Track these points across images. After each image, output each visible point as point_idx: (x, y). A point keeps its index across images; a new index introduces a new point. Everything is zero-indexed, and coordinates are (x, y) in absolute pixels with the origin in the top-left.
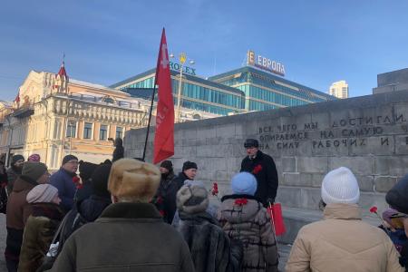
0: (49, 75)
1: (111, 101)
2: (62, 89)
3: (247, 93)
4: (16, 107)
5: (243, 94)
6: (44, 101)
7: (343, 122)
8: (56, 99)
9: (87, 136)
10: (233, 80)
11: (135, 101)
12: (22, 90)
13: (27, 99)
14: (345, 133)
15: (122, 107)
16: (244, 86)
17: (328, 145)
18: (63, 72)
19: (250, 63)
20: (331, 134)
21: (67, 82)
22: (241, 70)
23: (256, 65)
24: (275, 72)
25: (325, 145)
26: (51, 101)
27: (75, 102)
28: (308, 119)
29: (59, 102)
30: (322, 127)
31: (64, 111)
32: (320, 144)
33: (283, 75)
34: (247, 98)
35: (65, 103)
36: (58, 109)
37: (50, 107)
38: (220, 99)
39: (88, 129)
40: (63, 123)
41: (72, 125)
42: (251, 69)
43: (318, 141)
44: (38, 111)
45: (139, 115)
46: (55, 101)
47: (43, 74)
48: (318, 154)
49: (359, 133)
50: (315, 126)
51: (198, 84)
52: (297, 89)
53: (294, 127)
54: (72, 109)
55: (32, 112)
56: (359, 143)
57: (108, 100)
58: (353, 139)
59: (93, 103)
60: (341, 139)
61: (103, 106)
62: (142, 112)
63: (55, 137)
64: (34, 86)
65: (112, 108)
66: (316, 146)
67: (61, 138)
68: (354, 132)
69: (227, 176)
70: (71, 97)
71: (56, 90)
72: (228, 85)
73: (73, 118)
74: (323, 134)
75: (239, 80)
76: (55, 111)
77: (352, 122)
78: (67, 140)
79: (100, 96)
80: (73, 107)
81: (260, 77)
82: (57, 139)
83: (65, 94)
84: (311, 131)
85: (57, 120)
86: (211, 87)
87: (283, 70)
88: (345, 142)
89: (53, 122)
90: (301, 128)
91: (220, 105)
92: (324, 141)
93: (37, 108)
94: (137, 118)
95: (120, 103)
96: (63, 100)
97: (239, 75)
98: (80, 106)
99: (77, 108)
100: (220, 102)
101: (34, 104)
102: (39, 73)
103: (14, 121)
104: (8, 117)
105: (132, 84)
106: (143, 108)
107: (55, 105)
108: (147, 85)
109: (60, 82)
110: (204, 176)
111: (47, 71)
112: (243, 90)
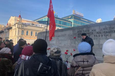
0: (16, 18)
1: (34, 25)
2: (20, 21)
3: (73, 22)
4: (7, 27)
5: (71, 22)
6: (15, 25)
7: (104, 29)
8: (18, 24)
9: (27, 35)
10: (68, 19)
11: (40, 25)
12: (9, 22)
13: (10, 24)
14: (105, 32)
15: (37, 26)
16: (72, 20)
17: (99, 36)
18: (20, 16)
19: (73, 13)
20: (100, 32)
21: (21, 19)
22: (71, 15)
23: (75, 14)
24: (81, 16)
25: (98, 36)
26: (17, 25)
27: (24, 25)
28: (93, 28)
29: (19, 25)
30: (97, 31)
31: (20, 27)
32: (97, 36)
33: (83, 17)
34: (73, 23)
35: (21, 25)
36: (19, 27)
37: (17, 27)
38: (65, 24)
39: (27, 33)
40: (20, 31)
41: (23, 31)
42: (74, 15)
43: (96, 35)
44: (14, 27)
45: (42, 29)
46: (18, 25)
47: (14, 17)
48: (96, 39)
49: (109, 32)
50: (95, 30)
51: (58, 20)
52: (87, 21)
53: (88, 31)
54: (22, 27)
55: (12, 28)
56: (109, 35)
57: (33, 24)
58: (107, 34)
59: (29, 25)
60: (103, 34)
61: (31, 26)
62: (42, 28)
63: (18, 35)
64: (12, 21)
65: (34, 27)
66: (95, 36)
67: (20, 35)
68: (108, 32)
69: (68, 45)
70: (22, 23)
71: (18, 22)
72: (67, 20)
73: (23, 29)
74: (98, 33)
75: (70, 18)
76: (18, 28)
77: (107, 29)
78: (21, 36)
79: (31, 23)
80: (23, 26)
81: (76, 17)
82: (19, 35)
83: (21, 23)
84: (94, 32)
85: (18, 30)
86: (62, 21)
87: (83, 16)
88: (105, 35)
89: (17, 31)
90: (91, 31)
91: (65, 26)
92: (98, 35)
93: (13, 27)
94: (41, 30)
95: (36, 25)
96: (20, 24)
97: (70, 17)
98: (25, 26)
99: (24, 27)
100: (65, 25)
101: (12, 26)
102: (13, 17)
103: (7, 30)
104: (5, 29)
105: (40, 20)
106: (43, 27)
107: (18, 26)
108: (44, 20)
109: (19, 19)
110: (61, 46)
111: (15, 16)
112: (72, 21)
